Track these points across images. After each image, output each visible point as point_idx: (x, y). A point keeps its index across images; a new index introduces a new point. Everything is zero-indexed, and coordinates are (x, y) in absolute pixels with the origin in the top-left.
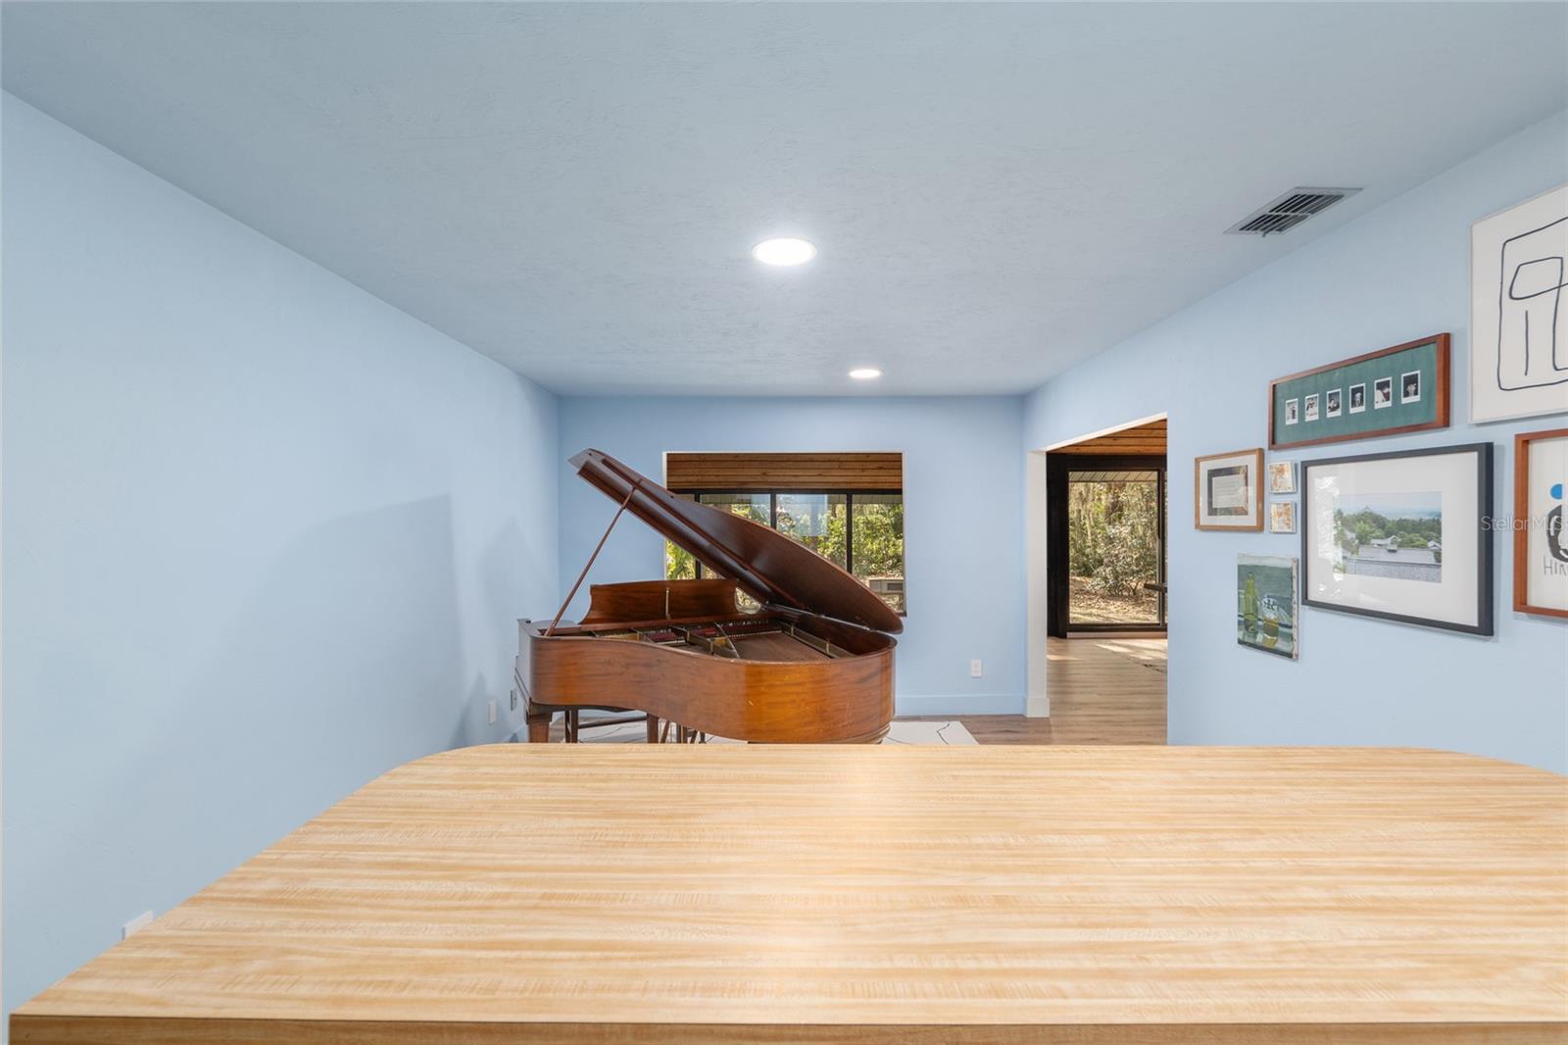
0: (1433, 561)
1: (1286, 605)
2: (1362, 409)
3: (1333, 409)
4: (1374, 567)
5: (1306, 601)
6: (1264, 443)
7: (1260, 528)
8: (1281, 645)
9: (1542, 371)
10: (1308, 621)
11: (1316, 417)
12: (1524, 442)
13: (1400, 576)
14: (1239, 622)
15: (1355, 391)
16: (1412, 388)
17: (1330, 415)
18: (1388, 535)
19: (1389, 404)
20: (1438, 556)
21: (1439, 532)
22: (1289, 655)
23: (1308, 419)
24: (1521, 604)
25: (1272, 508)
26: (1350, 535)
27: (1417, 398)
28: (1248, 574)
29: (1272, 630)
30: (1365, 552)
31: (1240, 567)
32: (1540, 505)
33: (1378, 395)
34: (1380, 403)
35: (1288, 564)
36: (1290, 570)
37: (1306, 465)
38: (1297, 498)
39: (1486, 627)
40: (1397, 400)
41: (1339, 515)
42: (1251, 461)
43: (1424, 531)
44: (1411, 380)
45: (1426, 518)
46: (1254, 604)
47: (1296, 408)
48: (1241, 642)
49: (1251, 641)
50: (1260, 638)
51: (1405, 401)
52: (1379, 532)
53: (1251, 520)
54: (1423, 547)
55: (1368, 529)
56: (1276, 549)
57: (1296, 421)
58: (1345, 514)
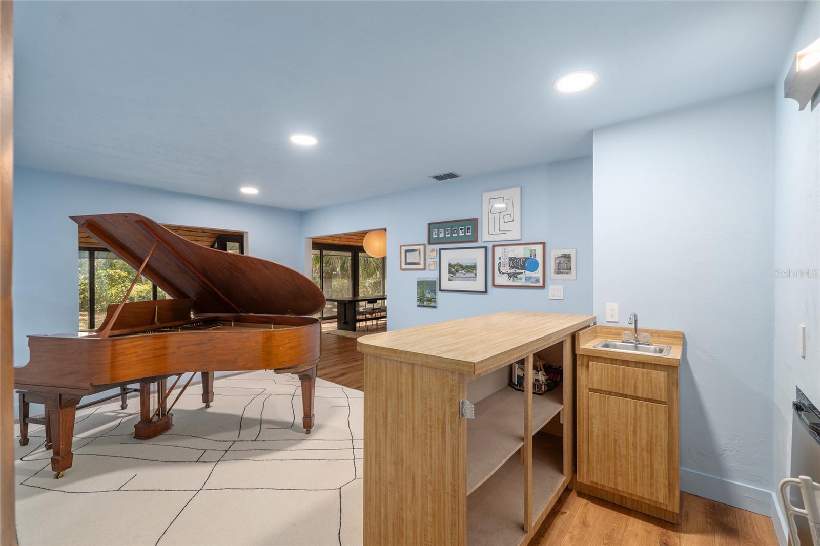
0: (474, 276)
1: (434, 292)
2: (456, 235)
3: (448, 234)
4: (460, 278)
5: (440, 290)
6: (426, 242)
7: (424, 269)
8: (432, 304)
9: (497, 231)
10: (440, 296)
11: (443, 236)
12: (494, 246)
13: (467, 280)
14: (418, 299)
15: (454, 230)
16: (469, 231)
17: (447, 236)
18: (463, 270)
19: (463, 234)
20: (476, 274)
21: (476, 268)
22: (435, 307)
23: (440, 236)
24: (494, 285)
25: (429, 261)
26: (453, 270)
27: (470, 234)
28: (421, 284)
29: (429, 300)
30: (457, 275)
31: (418, 282)
32: (497, 261)
33: (460, 232)
34: (461, 234)
35: (435, 279)
36: (435, 281)
37: (440, 250)
38: (437, 259)
39: (486, 292)
40: (465, 233)
41: (450, 265)
42: (422, 248)
43: (472, 268)
44: (469, 229)
45: (473, 265)
46: (423, 293)
47: (437, 232)
48: (418, 306)
49: (422, 305)
50: (425, 303)
51: (467, 234)
52: (461, 269)
53: (422, 266)
54: (472, 272)
55: (458, 268)
56: (430, 275)
57: (436, 236)
58: (452, 264)
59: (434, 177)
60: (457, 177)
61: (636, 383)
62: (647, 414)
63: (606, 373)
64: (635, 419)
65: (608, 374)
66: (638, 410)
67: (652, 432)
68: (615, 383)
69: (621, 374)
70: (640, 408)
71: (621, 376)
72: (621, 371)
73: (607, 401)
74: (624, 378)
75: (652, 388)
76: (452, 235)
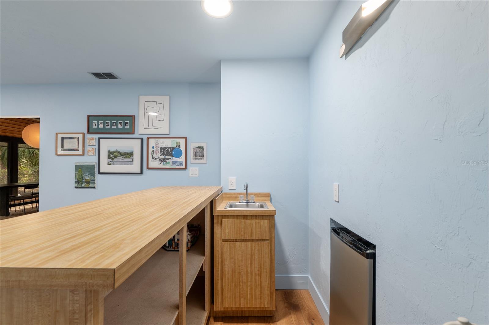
0: (132, 161)
1: (93, 174)
2: (115, 127)
3: (107, 126)
4: (118, 163)
5: (99, 173)
6: (85, 131)
7: (83, 155)
8: (91, 185)
9: (151, 127)
10: (98, 177)
11: (103, 127)
12: (148, 138)
13: (125, 164)
14: (75, 182)
15: (113, 123)
16: (127, 125)
17: (106, 127)
18: (122, 156)
19: (122, 127)
20: (133, 160)
21: (133, 155)
22: (94, 188)
23: (100, 127)
24: (148, 168)
25: (87, 148)
26: (112, 156)
27: (128, 127)
28: (79, 168)
29: (88, 182)
30: (116, 160)
31: (76, 166)
32: (151, 150)
33: (119, 125)
34: (120, 126)
35: (94, 164)
36: (94, 165)
37: (99, 139)
38: (97, 147)
39: (141, 173)
40: (124, 127)
41: (109, 152)
42: (81, 136)
43: (129, 155)
44: (127, 123)
45: (130, 152)
46: (81, 175)
47: (96, 124)
48: (76, 187)
49: (80, 186)
50: (83, 185)
51: (125, 127)
52: (120, 155)
53: (80, 152)
54: (130, 158)
55: (117, 154)
56: (90, 160)
57: (96, 127)
58: (111, 151)
59: (92, 74)
60: (117, 78)
61: (252, 230)
62: (259, 250)
63: (234, 226)
64: (252, 255)
65: (235, 227)
66: (253, 248)
67: (261, 261)
68: (239, 232)
69: (243, 225)
70: (254, 246)
71: (243, 227)
72: (243, 223)
73: (234, 247)
74: (245, 228)
75: (261, 232)
76: (111, 127)
